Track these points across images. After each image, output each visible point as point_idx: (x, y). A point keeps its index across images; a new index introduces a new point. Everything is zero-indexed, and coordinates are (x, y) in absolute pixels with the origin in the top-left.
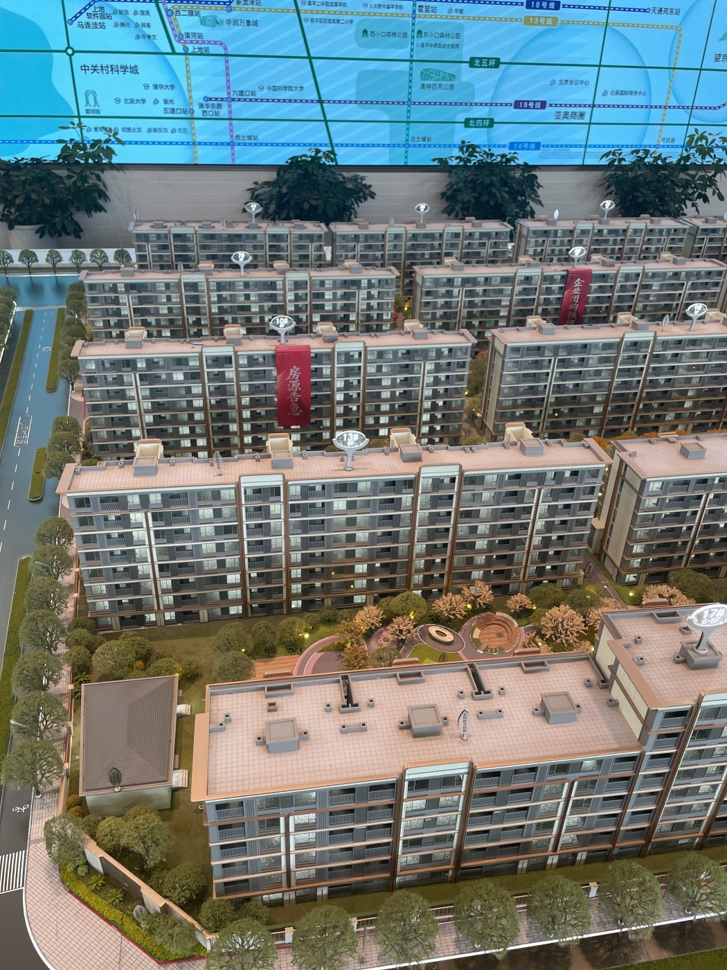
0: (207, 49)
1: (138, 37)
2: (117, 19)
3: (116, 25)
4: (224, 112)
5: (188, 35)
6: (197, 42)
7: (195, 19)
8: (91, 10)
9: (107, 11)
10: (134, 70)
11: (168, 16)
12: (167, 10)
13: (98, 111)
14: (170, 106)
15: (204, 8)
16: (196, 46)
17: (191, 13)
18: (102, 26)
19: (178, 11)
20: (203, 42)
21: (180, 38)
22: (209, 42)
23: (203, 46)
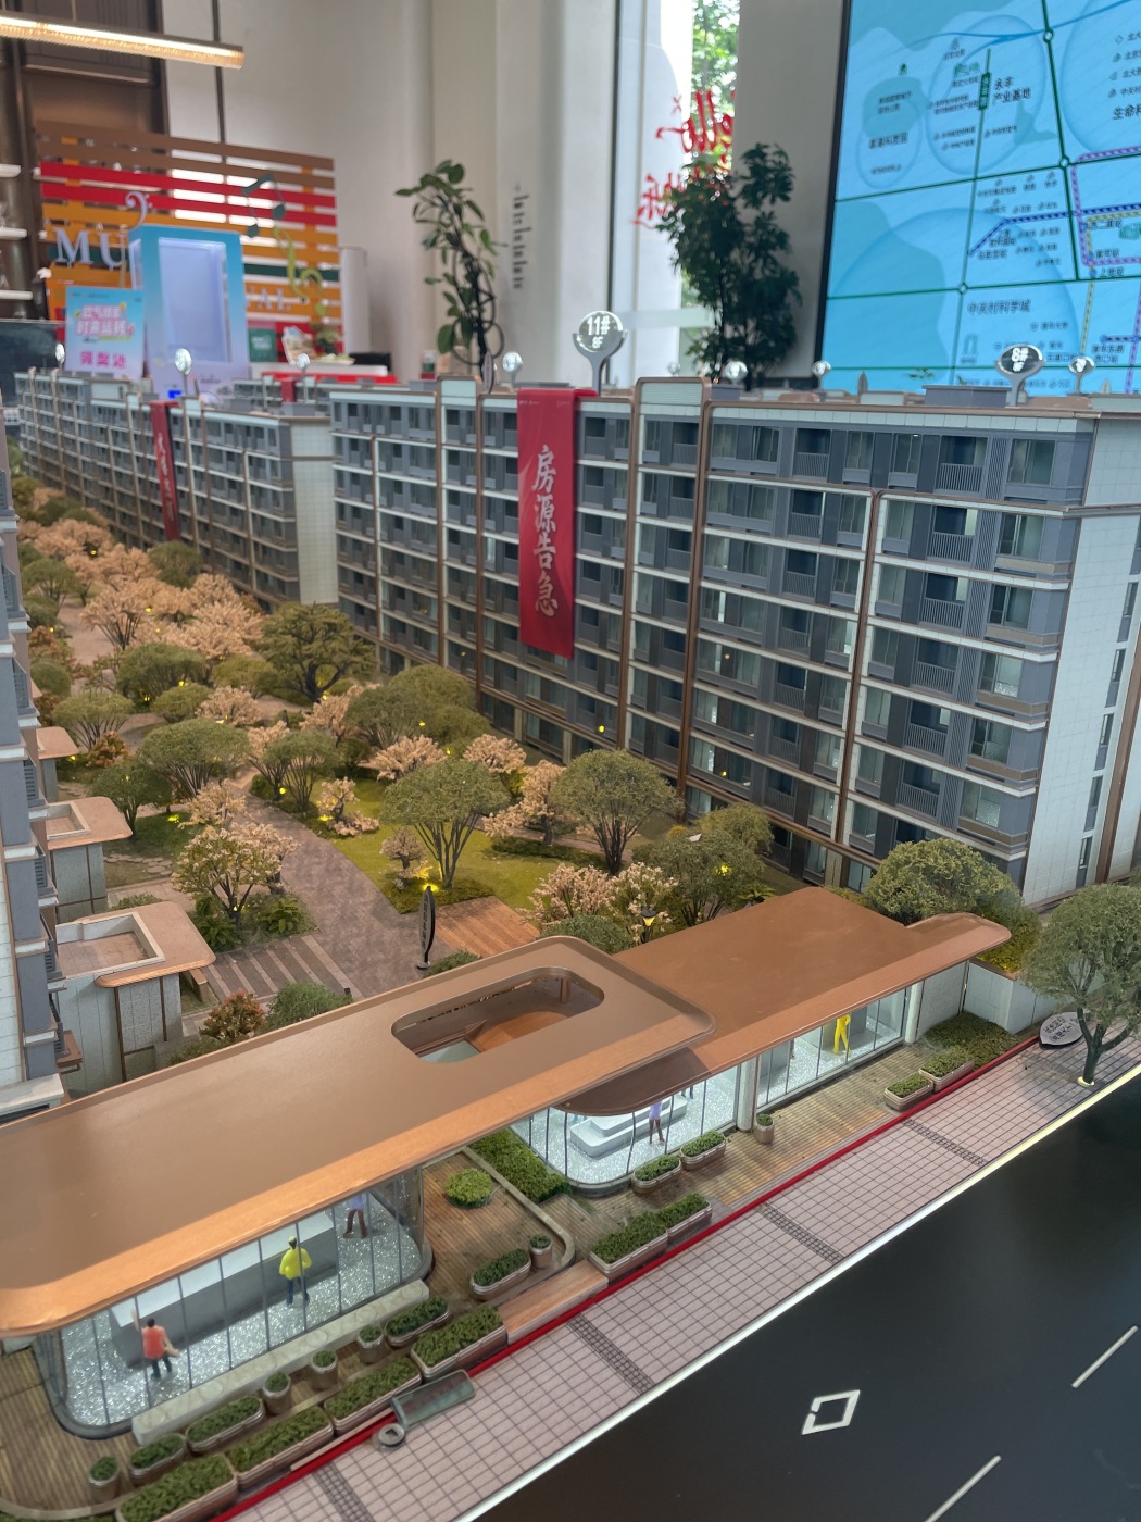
0: (1120, 270)
1: (1039, 263)
2: (1021, 243)
3: (1019, 250)
4: (1124, 359)
5: (1099, 254)
6: (1110, 262)
7: (1115, 231)
8: (995, 237)
9: (1013, 234)
10: (1025, 306)
11: (1081, 231)
12: (1080, 224)
13: (973, 361)
14: (1056, 351)
15: (1129, 215)
16: (1107, 267)
17: (1110, 224)
18: (1003, 254)
19: (1094, 224)
20: (1118, 262)
21: (1089, 259)
22: (1125, 261)
23: (1115, 266)
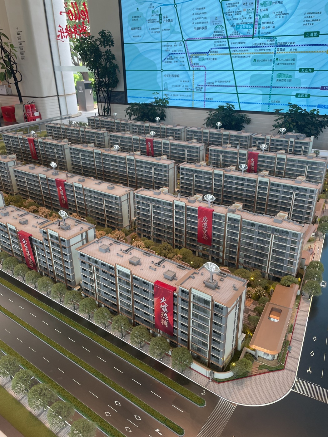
0: (200, 69)
1: (180, 65)
2: (175, 60)
3: (175, 62)
4: (203, 90)
5: (194, 64)
6: (197, 66)
7: (197, 59)
8: (168, 58)
9: (173, 57)
10: (178, 76)
11: (189, 58)
12: (189, 56)
13: (167, 89)
14: (187, 88)
15: (200, 55)
16: (197, 68)
17: (196, 57)
18: (171, 62)
19: (192, 56)
20: (199, 66)
21: (192, 65)
22: (201, 66)
23: (199, 68)
